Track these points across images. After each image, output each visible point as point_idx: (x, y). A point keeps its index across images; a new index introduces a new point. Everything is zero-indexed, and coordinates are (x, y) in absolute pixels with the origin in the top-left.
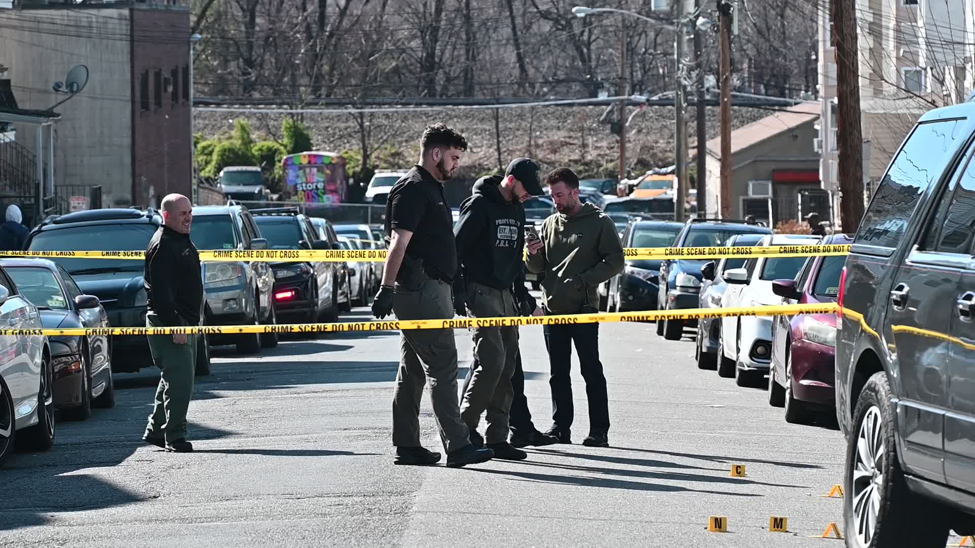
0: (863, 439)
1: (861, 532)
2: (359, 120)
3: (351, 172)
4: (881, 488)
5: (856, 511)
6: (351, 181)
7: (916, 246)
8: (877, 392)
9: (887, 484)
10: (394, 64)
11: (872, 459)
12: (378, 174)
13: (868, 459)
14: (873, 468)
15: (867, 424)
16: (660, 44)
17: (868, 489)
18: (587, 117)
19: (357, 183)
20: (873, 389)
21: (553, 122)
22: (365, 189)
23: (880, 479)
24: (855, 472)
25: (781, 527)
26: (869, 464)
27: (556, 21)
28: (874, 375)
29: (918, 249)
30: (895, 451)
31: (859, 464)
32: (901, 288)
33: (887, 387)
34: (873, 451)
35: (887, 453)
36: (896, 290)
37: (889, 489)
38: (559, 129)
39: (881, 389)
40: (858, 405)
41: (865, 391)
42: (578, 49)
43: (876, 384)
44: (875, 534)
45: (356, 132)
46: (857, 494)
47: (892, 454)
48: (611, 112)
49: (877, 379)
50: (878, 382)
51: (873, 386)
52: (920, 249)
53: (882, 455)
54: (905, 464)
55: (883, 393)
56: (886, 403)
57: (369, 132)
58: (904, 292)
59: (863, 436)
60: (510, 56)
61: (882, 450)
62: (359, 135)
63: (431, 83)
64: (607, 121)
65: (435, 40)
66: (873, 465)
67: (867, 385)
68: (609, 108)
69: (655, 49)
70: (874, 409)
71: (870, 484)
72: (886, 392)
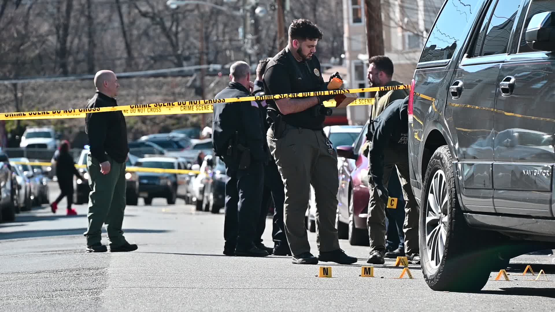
0: (432, 195)
1: (432, 259)
2: (14, 92)
3: (9, 129)
4: (447, 225)
5: (428, 245)
6: (9, 136)
7: (466, 55)
8: (441, 159)
9: (452, 221)
10: (37, 52)
11: (439, 207)
12: (29, 130)
13: (436, 208)
14: (440, 213)
15: (434, 182)
16: (228, 33)
17: (437, 228)
18: (177, 85)
19: (14, 137)
20: (439, 158)
21: (153, 90)
22: (20, 141)
23: (446, 219)
24: (427, 218)
25: (369, 274)
26: (437, 211)
27: (153, 18)
28: (439, 148)
29: (467, 57)
30: (456, 197)
31: (430, 212)
32: (457, 84)
33: (449, 155)
34: (439, 200)
35: (451, 199)
36: (453, 85)
37: (453, 224)
38: (157, 94)
39: (444, 156)
40: (428, 170)
41: (432, 160)
42: (168, 37)
43: (440, 154)
44: (444, 257)
45: (12, 101)
46: (428, 234)
47: (454, 200)
48: (195, 80)
49: (442, 151)
50: (441, 152)
51: (438, 155)
52: (469, 57)
53: (447, 202)
54: (464, 206)
55: (446, 159)
56: (449, 165)
57: (21, 101)
58: (459, 86)
59: (432, 192)
60: (120, 44)
61: (446, 199)
62: (14, 103)
63: (64, 66)
64: (192, 86)
65: (66, 35)
66: (440, 211)
67: (434, 155)
68: (193, 78)
69: (224, 36)
70: (440, 172)
71: (438, 225)
72: (448, 158)
